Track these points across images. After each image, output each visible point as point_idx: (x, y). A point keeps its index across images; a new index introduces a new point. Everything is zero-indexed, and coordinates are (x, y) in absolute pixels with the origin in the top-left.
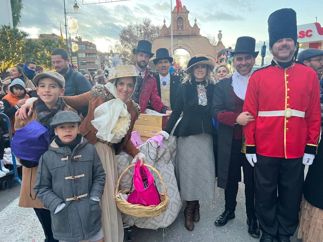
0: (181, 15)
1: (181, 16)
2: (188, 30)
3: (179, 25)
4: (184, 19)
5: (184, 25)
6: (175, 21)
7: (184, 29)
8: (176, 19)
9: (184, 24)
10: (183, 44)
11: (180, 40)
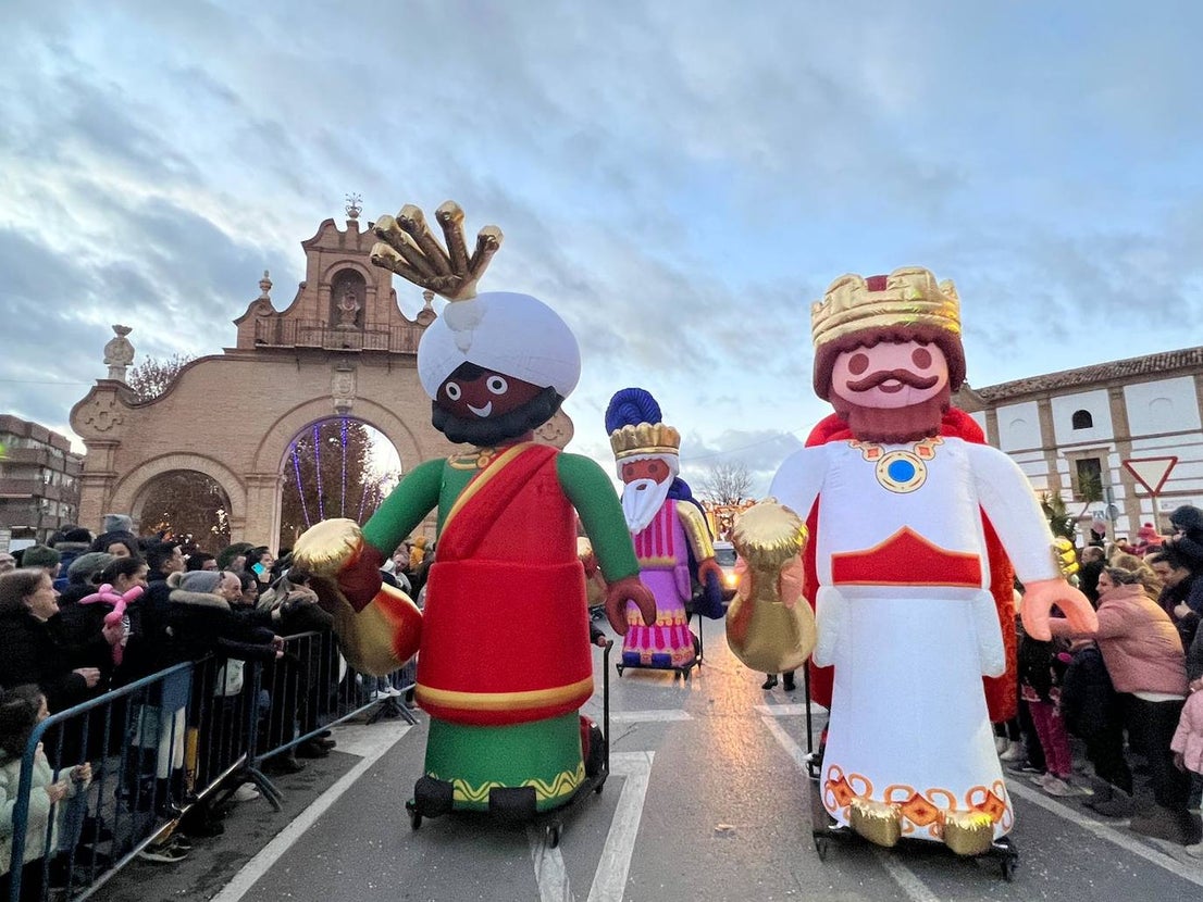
0: (352, 262)
1: (355, 267)
2: (389, 334)
3: (343, 306)
4: (369, 282)
5: (370, 309)
6: (320, 284)
7: (369, 327)
8: (329, 279)
9: (368, 303)
10: (359, 395)
11: (339, 377)
